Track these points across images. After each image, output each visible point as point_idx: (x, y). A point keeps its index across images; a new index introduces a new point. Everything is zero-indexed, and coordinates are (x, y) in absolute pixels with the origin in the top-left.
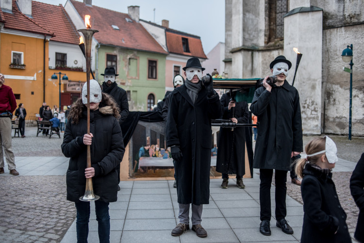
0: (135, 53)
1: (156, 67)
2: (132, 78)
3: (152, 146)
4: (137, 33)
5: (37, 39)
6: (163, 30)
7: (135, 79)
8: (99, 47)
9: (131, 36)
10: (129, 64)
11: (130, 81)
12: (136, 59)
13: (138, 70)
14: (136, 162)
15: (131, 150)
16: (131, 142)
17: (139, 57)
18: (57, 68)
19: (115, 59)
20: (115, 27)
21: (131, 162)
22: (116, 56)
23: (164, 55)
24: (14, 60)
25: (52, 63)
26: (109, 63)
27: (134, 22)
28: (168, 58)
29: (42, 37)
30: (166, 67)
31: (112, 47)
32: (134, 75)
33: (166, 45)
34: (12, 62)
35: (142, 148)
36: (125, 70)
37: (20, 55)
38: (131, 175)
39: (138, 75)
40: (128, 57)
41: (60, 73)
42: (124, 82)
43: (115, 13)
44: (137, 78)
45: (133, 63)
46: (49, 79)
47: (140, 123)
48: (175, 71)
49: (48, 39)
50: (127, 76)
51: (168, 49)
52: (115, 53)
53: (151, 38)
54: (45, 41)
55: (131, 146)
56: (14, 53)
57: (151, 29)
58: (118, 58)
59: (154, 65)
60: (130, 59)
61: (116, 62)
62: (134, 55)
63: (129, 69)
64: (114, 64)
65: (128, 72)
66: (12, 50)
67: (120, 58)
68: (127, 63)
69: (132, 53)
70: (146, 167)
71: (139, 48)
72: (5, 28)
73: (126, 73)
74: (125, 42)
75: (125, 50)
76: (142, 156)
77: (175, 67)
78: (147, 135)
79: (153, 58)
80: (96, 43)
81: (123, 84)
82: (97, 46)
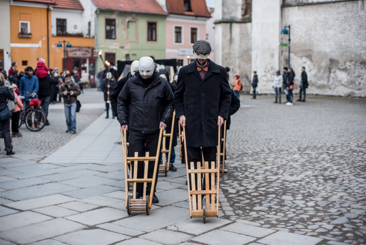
0: (134, 15)
1: (155, 29)
2: (131, 42)
5: (41, 8)
7: (134, 42)
8: (98, 12)
10: (128, 27)
11: (129, 44)
12: (135, 22)
13: (137, 33)
17: (137, 20)
18: (58, 35)
19: (114, 24)
22: (114, 20)
23: (163, 16)
24: (22, 29)
25: (54, 31)
26: (108, 28)
28: (168, 19)
29: (45, 7)
30: (166, 29)
31: (111, 11)
32: (132, 37)
33: (167, 5)
34: (20, 31)
36: (124, 33)
37: (26, 25)
39: (137, 38)
40: (127, 20)
41: (64, 42)
42: (123, 45)
44: (136, 41)
45: (132, 26)
46: (53, 46)
48: (176, 32)
49: (51, 8)
50: (127, 39)
51: (168, 9)
52: (113, 17)
54: (48, 10)
56: (22, 23)
58: (117, 22)
59: (154, 26)
60: (129, 22)
61: (115, 25)
62: (133, 18)
63: (128, 32)
64: (113, 28)
65: (127, 36)
66: (20, 20)
67: (119, 21)
68: (126, 27)
69: (131, 15)
71: (137, 10)
72: (14, 0)
73: (125, 37)
74: (124, 5)
75: (123, 14)
77: (176, 28)
79: (152, 20)
80: (95, 9)
81: (122, 47)
82: (96, 12)
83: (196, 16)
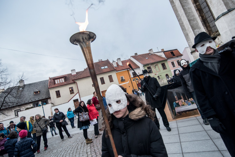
1: (165, 65)
3: (179, 100)
4: (154, 57)
5: (125, 71)
6: (163, 53)
9: (153, 59)
11: (158, 73)
13: (159, 69)
14: (173, 110)
15: (169, 105)
16: (167, 101)
17: (158, 64)
18: (134, 77)
20: (147, 58)
21: (171, 111)
22: (150, 67)
23: (166, 60)
25: (132, 76)
27: (152, 54)
28: (168, 61)
30: (168, 64)
31: (148, 64)
32: (158, 70)
34: (121, 80)
35: (174, 103)
36: (155, 70)
37: (123, 77)
38: (173, 118)
40: (154, 66)
43: (145, 54)
44: (160, 71)
45: (157, 67)
46: (133, 81)
47: (169, 90)
48: (172, 64)
49: (129, 70)
51: (167, 58)
52: (149, 66)
53: (160, 57)
54: (128, 71)
55: (168, 103)
56: (121, 77)
57: (158, 54)
62: (156, 64)
64: (150, 69)
67: (152, 67)
68: (155, 68)
70: (180, 112)
71: (157, 61)
72: (117, 71)
74: (152, 61)
75: (152, 64)
76: (176, 107)
77: (172, 62)
78: (174, 95)
79: (163, 63)
80: (142, 65)
81: (156, 74)
82: (143, 66)
83: (177, 57)
